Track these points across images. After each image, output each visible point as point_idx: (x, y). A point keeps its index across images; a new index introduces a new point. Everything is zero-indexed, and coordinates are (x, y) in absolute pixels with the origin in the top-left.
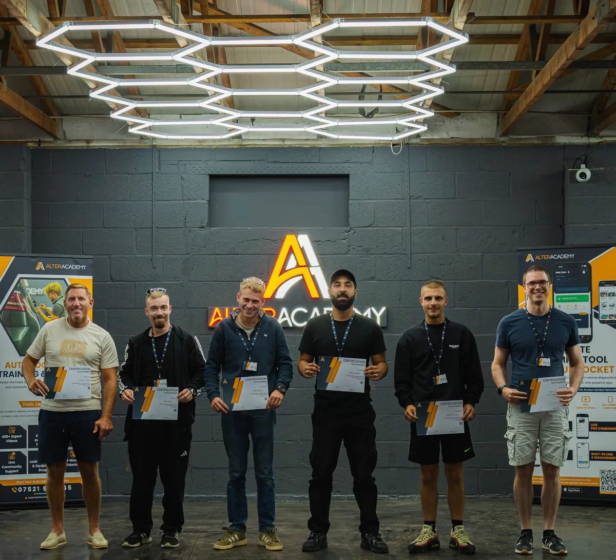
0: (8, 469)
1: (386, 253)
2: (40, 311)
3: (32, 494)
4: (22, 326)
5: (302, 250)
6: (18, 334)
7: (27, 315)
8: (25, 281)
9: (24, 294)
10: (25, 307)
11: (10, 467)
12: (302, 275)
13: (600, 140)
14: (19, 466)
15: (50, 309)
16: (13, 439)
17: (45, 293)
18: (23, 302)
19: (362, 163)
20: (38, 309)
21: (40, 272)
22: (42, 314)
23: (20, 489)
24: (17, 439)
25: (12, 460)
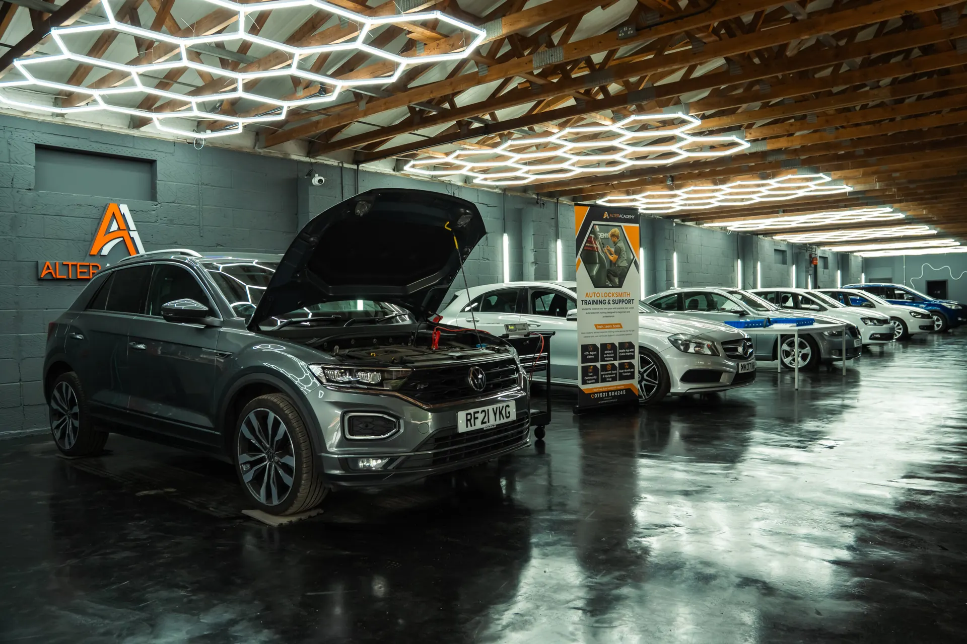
0: (589, 380)
1: (185, 224)
2: (606, 251)
3: (602, 399)
4: (596, 263)
5: (123, 216)
6: (593, 270)
7: (599, 254)
8: (597, 226)
9: (596, 238)
10: (597, 248)
11: (590, 378)
12: (123, 237)
13: (316, 161)
14: (595, 377)
15: (613, 250)
16: (591, 355)
17: (610, 237)
18: (596, 244)
19: (166, 153)
20: (605, 249)
21: (606, 220)
22: (608, 253)
23: (596, 396)
24: (594, 355)
25: (591, 373)
